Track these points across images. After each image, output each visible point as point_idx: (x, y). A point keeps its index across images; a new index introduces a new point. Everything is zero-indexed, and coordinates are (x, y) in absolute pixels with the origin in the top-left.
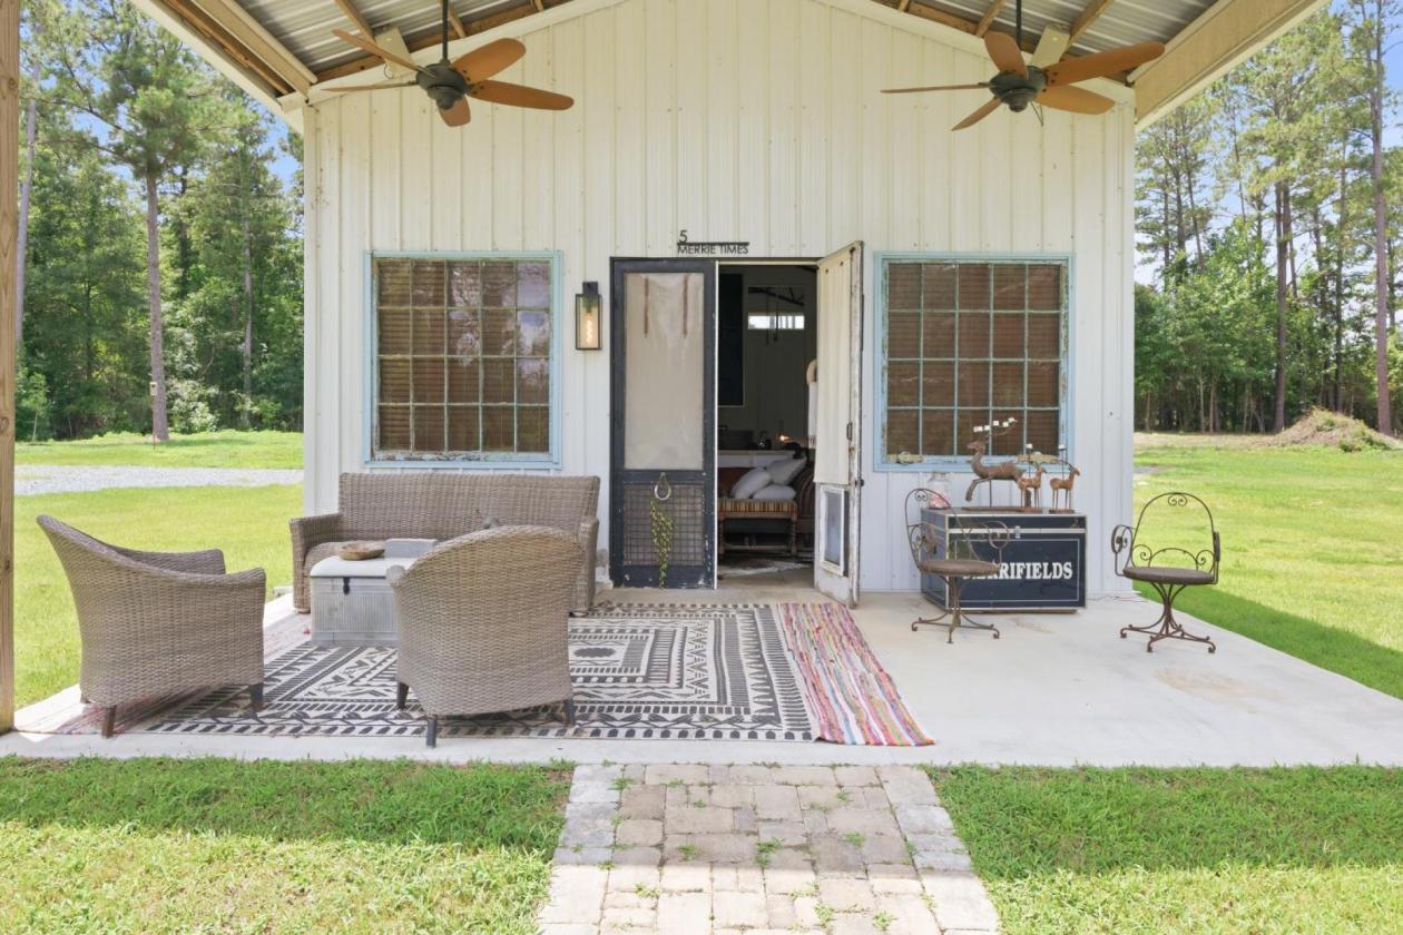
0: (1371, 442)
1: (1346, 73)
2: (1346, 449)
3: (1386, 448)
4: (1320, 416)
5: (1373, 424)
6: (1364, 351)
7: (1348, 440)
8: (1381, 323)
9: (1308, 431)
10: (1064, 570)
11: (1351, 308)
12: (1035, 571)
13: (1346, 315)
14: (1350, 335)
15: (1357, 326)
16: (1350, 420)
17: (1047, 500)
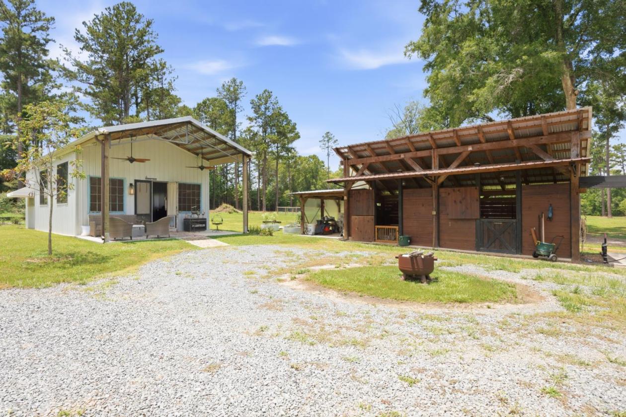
0: (234, 211)
1: (228, 120)
2: (230, 213)
3: (237, 212)
4: (224, 205)
5: (235, 207)
6: (232, 188)
7: (230, 211)
8: (236, 181)
9: (222, 209)
10: (204, 225)
11: (229, 176)
12: (201, 225)
13: (228, 178)
14: (229, 183)
15: (231, 180)
16: (230, 206)
17: (201, 217)
